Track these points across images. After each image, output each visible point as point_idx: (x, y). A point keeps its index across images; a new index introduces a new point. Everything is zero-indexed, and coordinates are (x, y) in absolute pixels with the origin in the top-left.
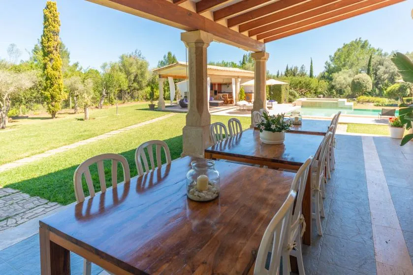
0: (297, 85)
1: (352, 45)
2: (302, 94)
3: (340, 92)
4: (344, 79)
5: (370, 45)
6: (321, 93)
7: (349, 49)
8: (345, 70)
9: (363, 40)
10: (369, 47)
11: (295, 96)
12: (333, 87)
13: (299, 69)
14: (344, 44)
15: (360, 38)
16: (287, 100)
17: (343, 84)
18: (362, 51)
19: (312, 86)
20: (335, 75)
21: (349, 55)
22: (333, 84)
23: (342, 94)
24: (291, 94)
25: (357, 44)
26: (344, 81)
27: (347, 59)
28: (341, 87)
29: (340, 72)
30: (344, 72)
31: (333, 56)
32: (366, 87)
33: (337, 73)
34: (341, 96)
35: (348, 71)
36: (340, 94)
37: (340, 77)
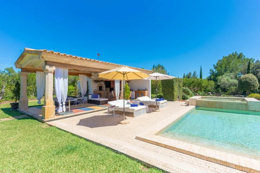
0: (190, 84)
1: (230, 56)
2: (195, 91)
3: (224, 90)
4: (227, 80)
5: (245, 56)
6: (209, 91)
7: (228, 59)
8: (227, 74)
9: (239, 53)
10: (244, 58)
11: (188, 94)
12: (218, 86)
13: (192, 74)
14: (223, 57)
15: (236, 52)
16: (181, 97)
17: (227, 84)
18: (238, 60)
19: (203, 85)
20: (220, 77)
21: (229, 63)
22: (219, 84)
23: (226, 92)
24: (184, 91)
25: (234, 56)
26: (227, 82)
27: (228, 66)
28: (224, 86)
29: (223, 76)
30: (227, 75)
31: (216, 65)
32: (253, 85)
33: (221, 76)
34: (226, 93)
35: (229, 74)
36: (224, 92)
37: (224, 78)
